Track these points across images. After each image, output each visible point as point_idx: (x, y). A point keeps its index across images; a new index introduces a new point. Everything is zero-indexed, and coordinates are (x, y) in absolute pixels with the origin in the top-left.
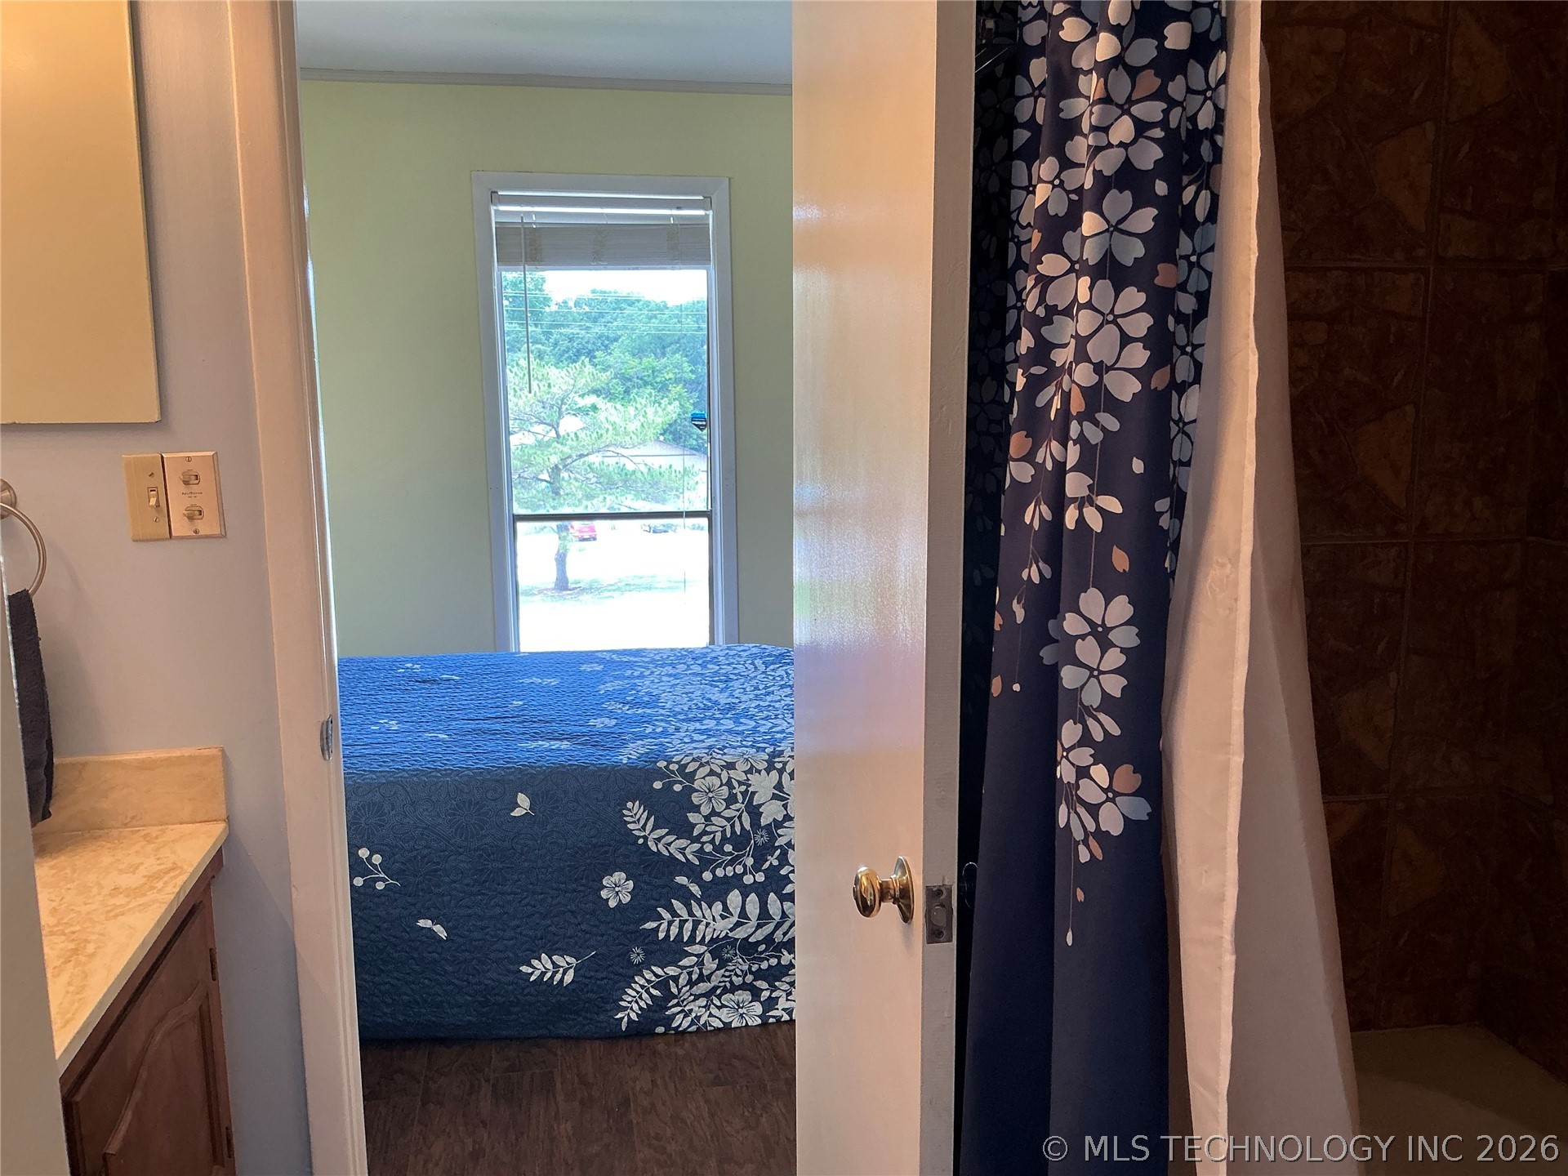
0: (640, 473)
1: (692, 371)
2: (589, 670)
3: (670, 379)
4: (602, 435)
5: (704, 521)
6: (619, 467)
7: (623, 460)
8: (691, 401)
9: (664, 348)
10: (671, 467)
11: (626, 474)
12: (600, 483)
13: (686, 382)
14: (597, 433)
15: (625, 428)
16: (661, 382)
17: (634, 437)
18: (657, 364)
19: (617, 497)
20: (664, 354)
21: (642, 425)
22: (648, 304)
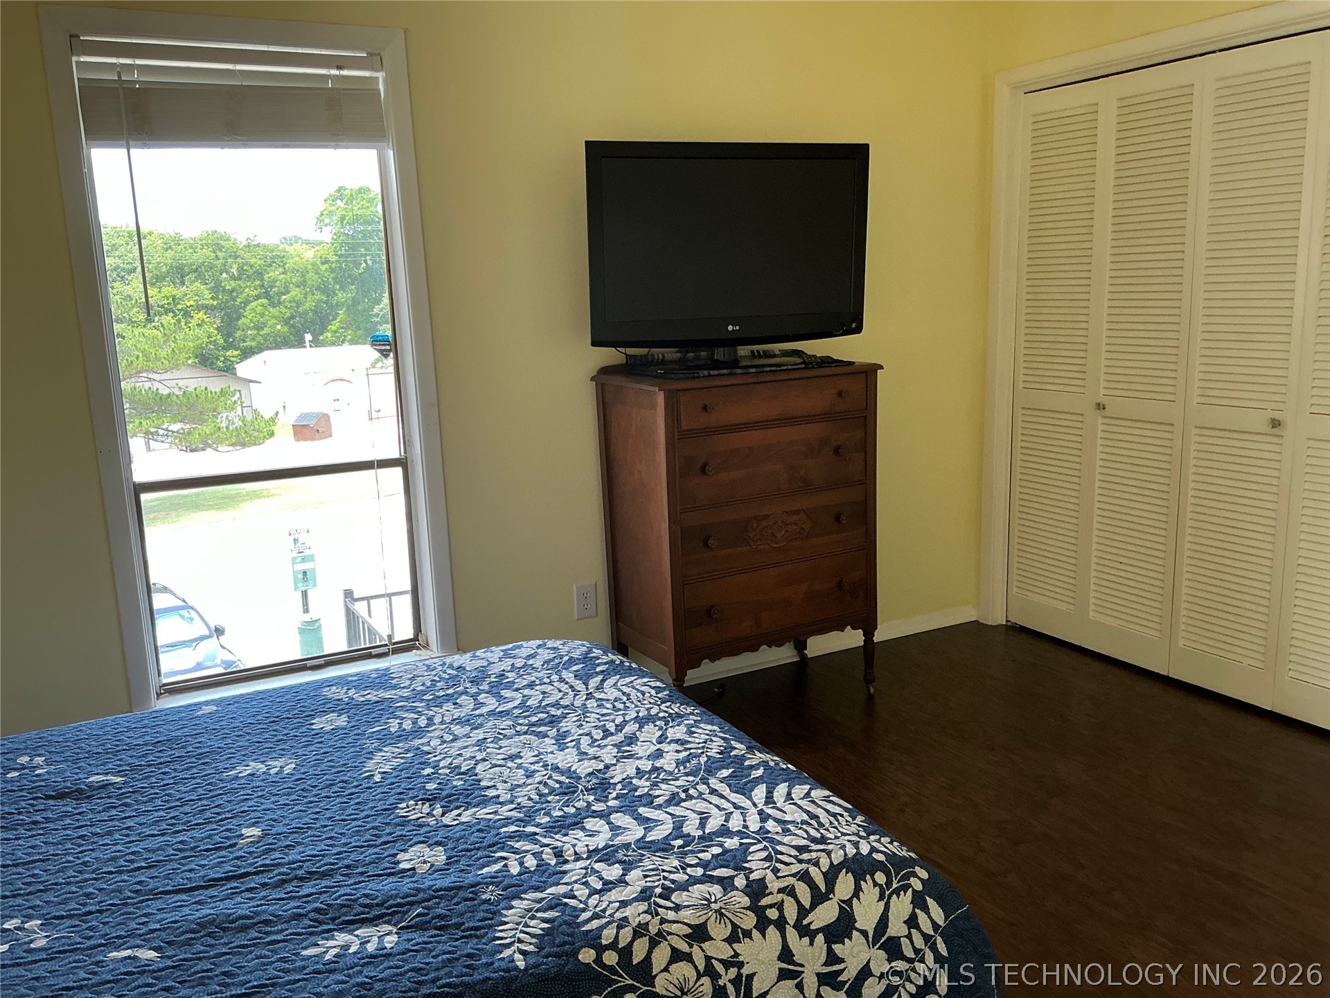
0: (175, 397)
1: (212, 298)
2: (329, 728)
3: (191, 306)
4: (132, 362)
5: (398, 472)
6: (153, 392)
7: (156, 385)
8: (215, 326)
9: (182, 277)
10: (206, 389)
11: (161, 398)
12: (134, 409)
13: (207, 308)
14: (127, 360)
15: (155, 354)
16: (182, 310)
17: (166, 362)
18: (179, 292)
19: (153, 422)
20: (183, 283)
21: (173, 350)
22: (161, 236)
